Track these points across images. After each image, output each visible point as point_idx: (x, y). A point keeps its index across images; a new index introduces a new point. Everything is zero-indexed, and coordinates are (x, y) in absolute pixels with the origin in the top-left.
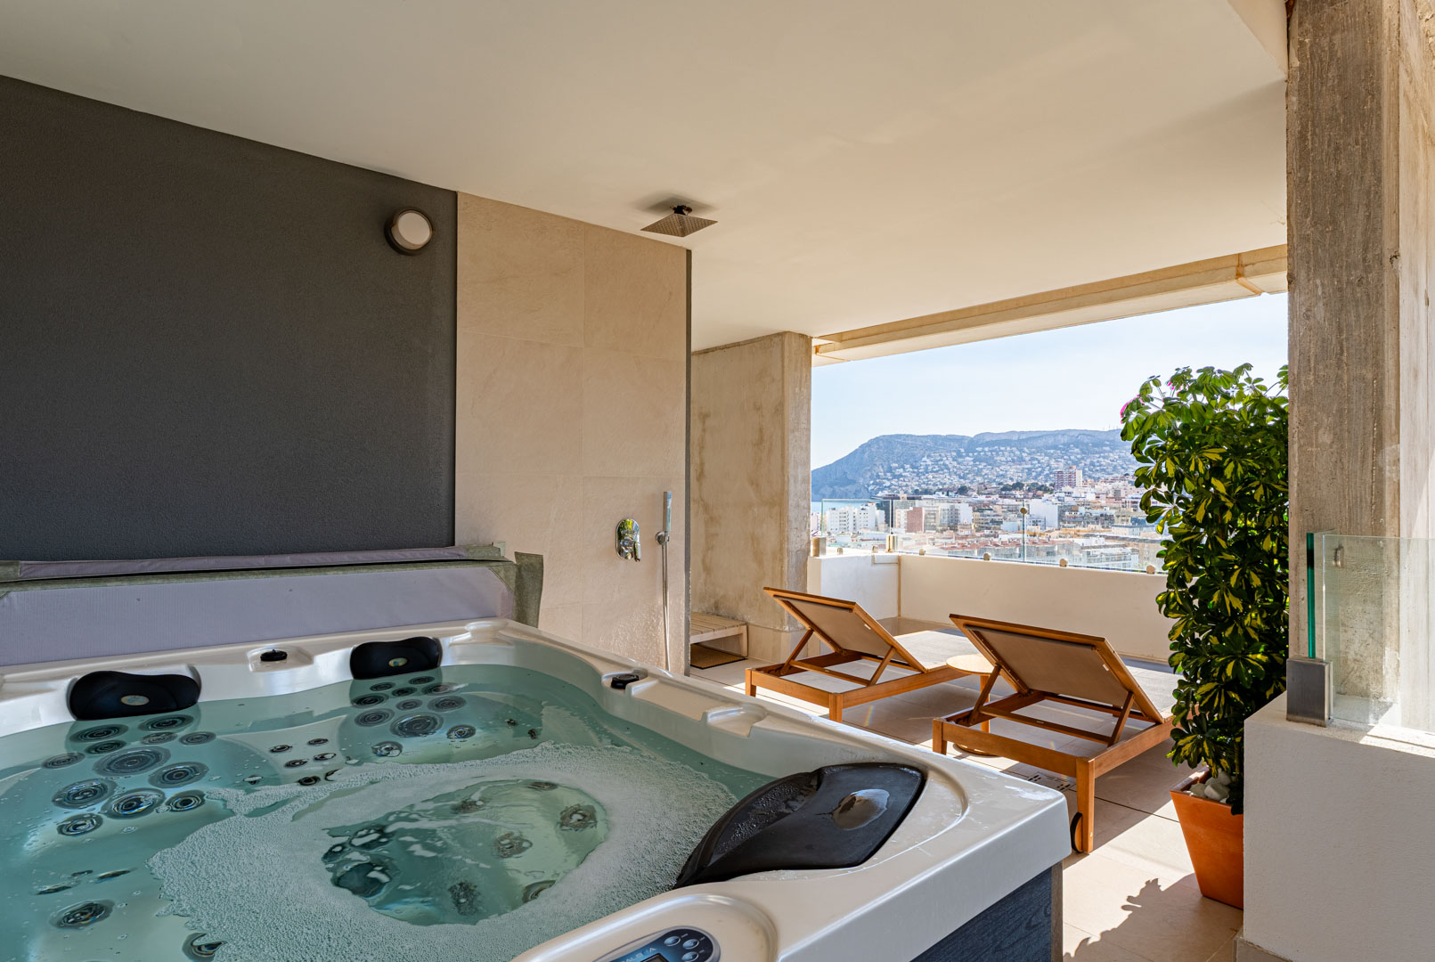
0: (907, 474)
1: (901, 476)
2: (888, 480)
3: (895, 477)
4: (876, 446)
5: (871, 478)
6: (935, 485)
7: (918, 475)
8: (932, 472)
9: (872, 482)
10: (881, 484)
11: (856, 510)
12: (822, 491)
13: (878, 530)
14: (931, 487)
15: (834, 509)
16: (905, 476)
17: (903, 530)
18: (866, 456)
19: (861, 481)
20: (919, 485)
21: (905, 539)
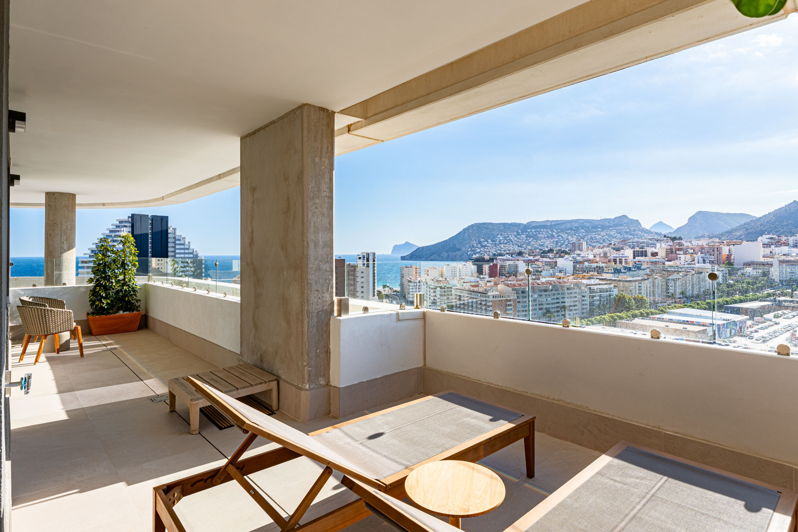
0: (489, 245)
1: (486, 246)
2: (479, 248)
3: (482, 246)
4: (472, 229)
5: (469, 247)
6: (505, 251)
7: (495, 245)
8: (503, 243)
9: (470, 249)
10: (475, 251)
11: (461, 266)
12: (442, 255)
13: (472, 276)
14: (503, 252)
15: (448, 265)
16: (488, 246)
17: (487, 277)
18: (466, 235)
19: (464, 249)
20: (496, 251)
21: (487, 281)
